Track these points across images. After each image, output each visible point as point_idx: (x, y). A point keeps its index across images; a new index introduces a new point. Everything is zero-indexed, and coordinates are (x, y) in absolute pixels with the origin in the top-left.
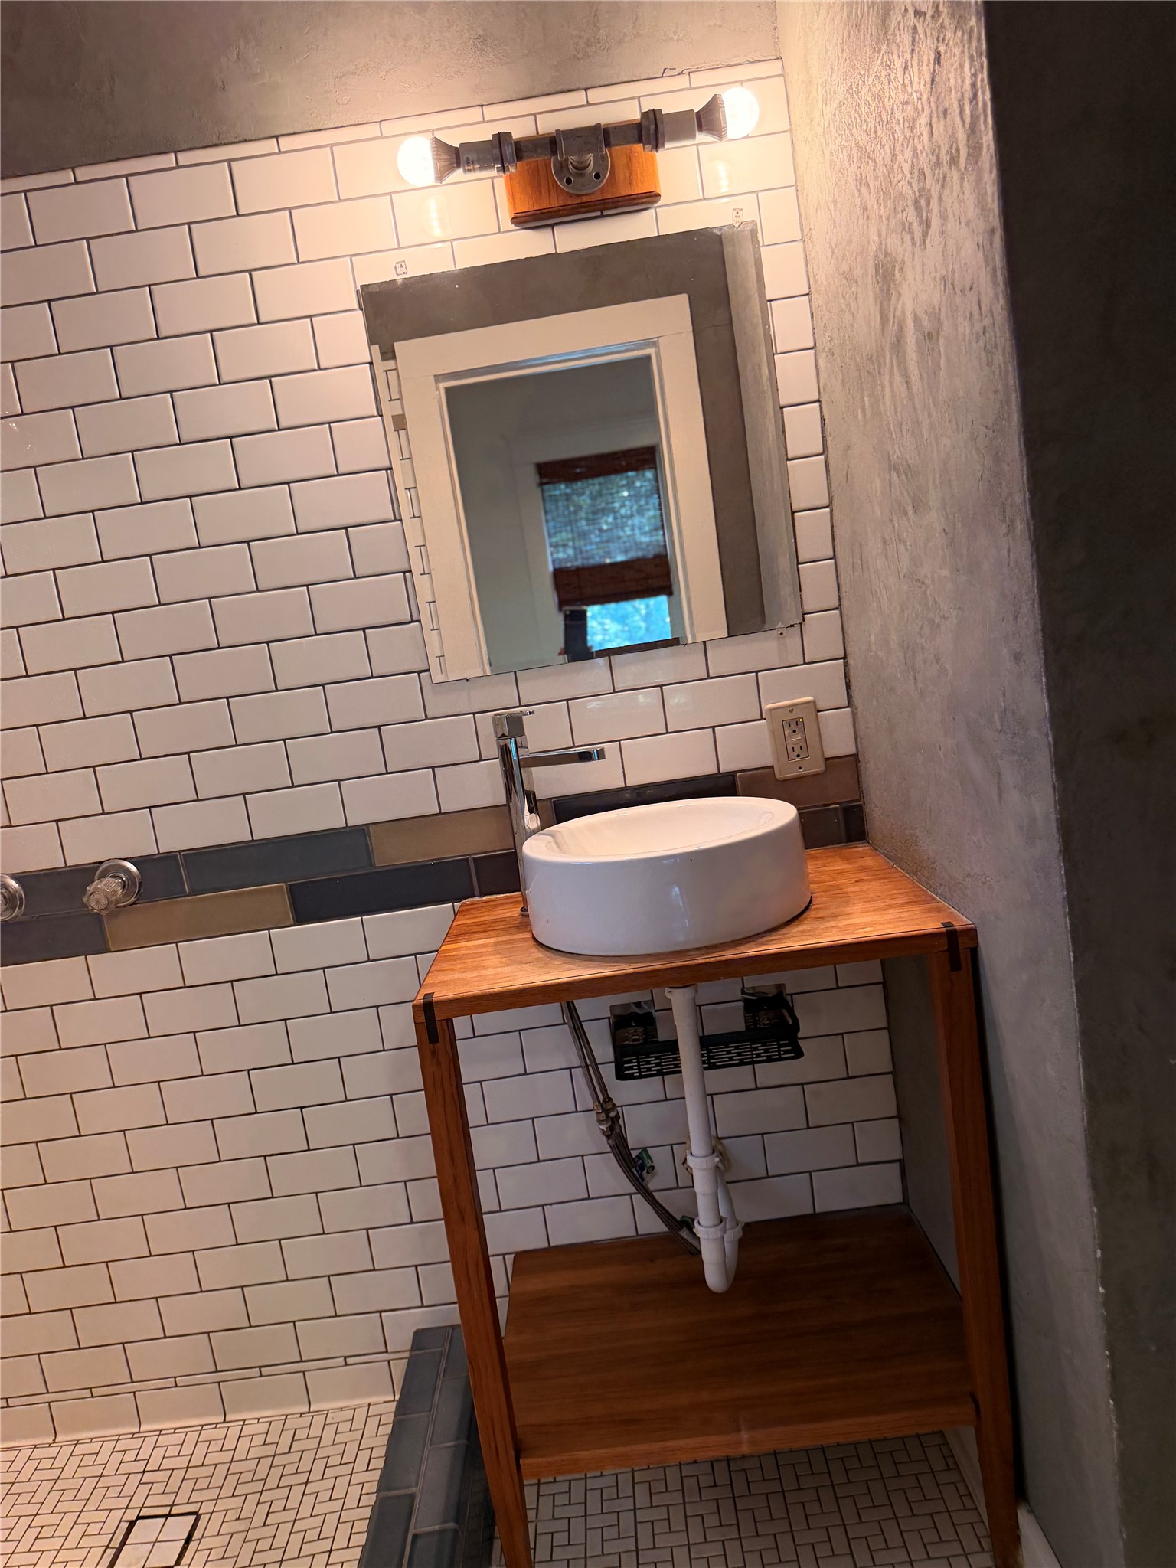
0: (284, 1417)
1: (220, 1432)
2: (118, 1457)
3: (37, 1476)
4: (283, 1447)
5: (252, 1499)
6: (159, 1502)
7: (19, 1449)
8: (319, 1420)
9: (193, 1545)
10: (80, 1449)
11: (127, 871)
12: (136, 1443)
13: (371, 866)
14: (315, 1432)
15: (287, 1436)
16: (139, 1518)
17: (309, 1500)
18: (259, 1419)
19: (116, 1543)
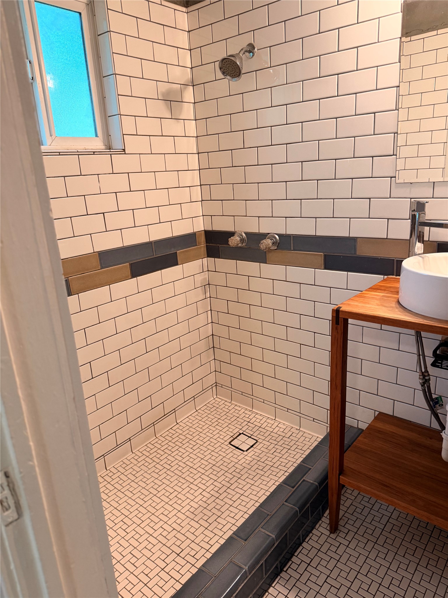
0: (291, 427)
1: (272, 422)
2: (244, 414)
3: (224, 409)
4: (287, 436)
5: (273, 445)
6: (249, 432)
7: (222, 400)
8: (301, 433)
9: (252, 448)
10: (236, 407)
11: (275, 238)
12: (250, 413)
13: (355, 254)
14: (298, 436)
15: (290, 433)
16: (242, 433)
17: (287, 454)
18: (284, 424)
19: (234, 437)
